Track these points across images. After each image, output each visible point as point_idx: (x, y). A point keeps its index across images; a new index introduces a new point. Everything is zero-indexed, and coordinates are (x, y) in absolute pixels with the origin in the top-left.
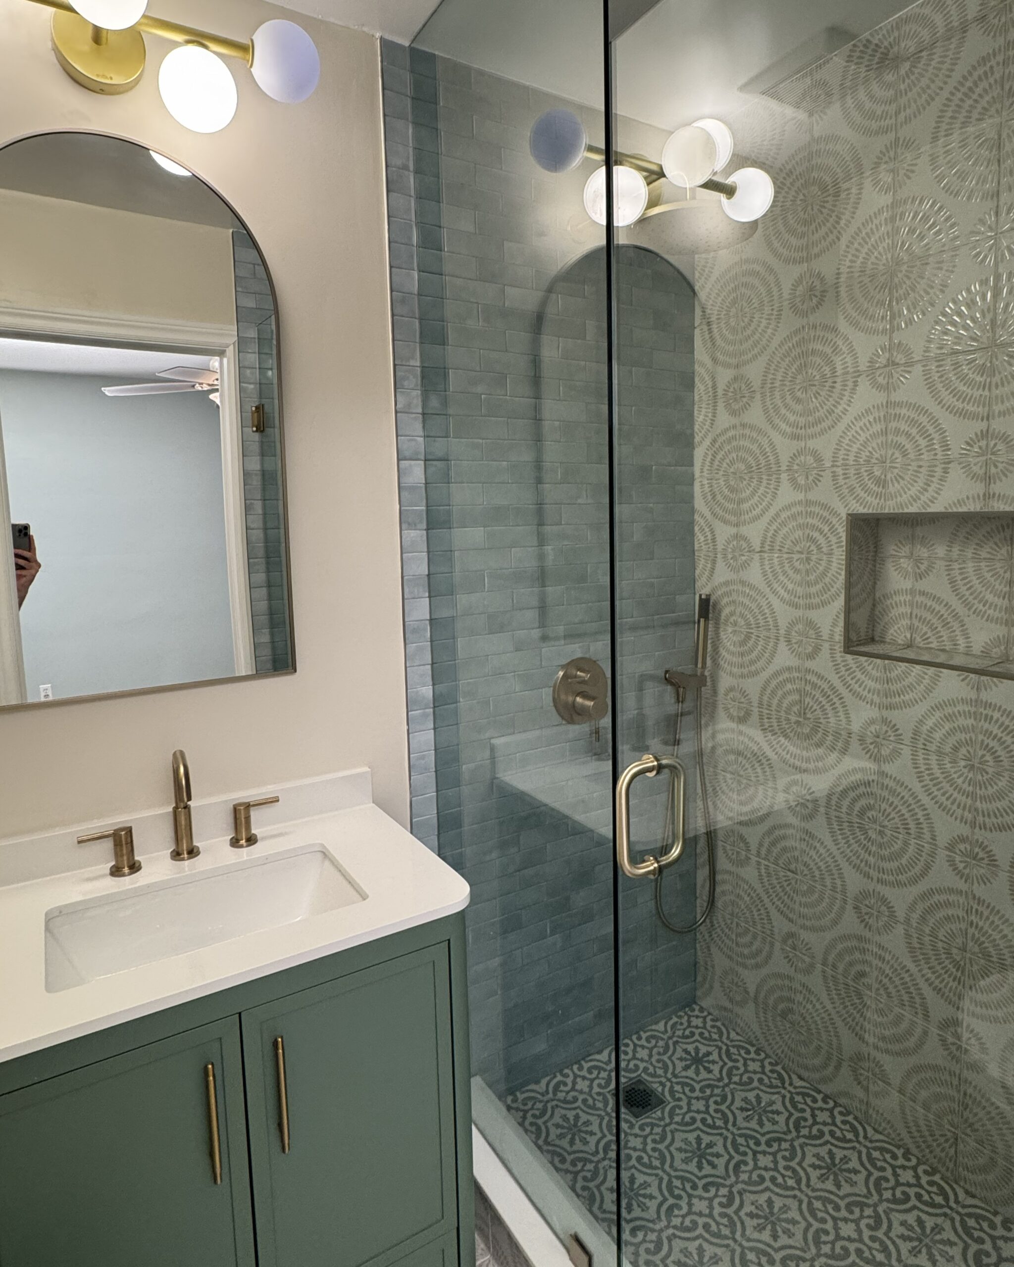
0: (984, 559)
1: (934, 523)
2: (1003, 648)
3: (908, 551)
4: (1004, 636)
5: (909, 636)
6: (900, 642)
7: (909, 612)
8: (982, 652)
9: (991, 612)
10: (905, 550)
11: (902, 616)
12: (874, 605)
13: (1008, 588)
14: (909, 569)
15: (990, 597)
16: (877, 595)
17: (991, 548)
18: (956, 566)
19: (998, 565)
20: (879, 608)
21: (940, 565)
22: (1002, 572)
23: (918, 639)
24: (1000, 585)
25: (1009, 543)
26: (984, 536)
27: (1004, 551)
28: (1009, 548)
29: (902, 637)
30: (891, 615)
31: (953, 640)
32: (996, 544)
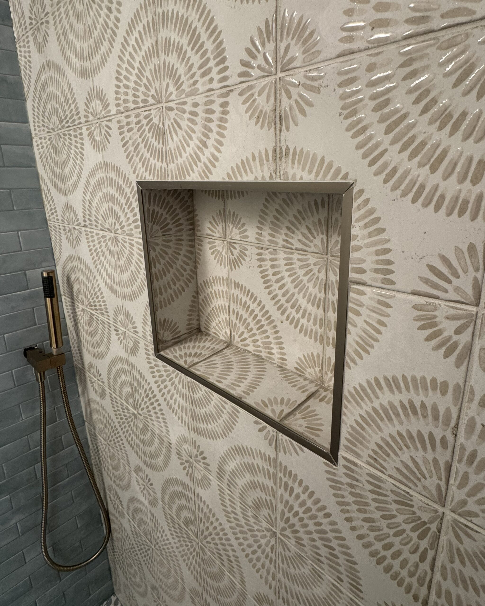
0: (296, 249)
1: (243, 195)
2: (317, 369)
3: (221, 231)
4: (318, 355)
5: (228, 333)
6: (222, 338)
7: (227, 305)
8: (296, 368)
9: (304, 321)
10: (219, 229)
11: (221, 308)
12: (197, 293)
13: (322, 295)
14: (224, 253)
15: (303, 302)
16: (199, 282)
17: (304, 235)
18: (267, 256)
19: (312, 260)
20: (201, 297)
21: (252, 251)
22: (316, 269)
23: (237, 339)
24: (314, 287)
25: (324, 228)
26: (295, 217)
27: (318, 241)
28: (325, 237)
29: (223, 333)
30: (212, 306)
31: (267, 346)
32: (309, 229)
